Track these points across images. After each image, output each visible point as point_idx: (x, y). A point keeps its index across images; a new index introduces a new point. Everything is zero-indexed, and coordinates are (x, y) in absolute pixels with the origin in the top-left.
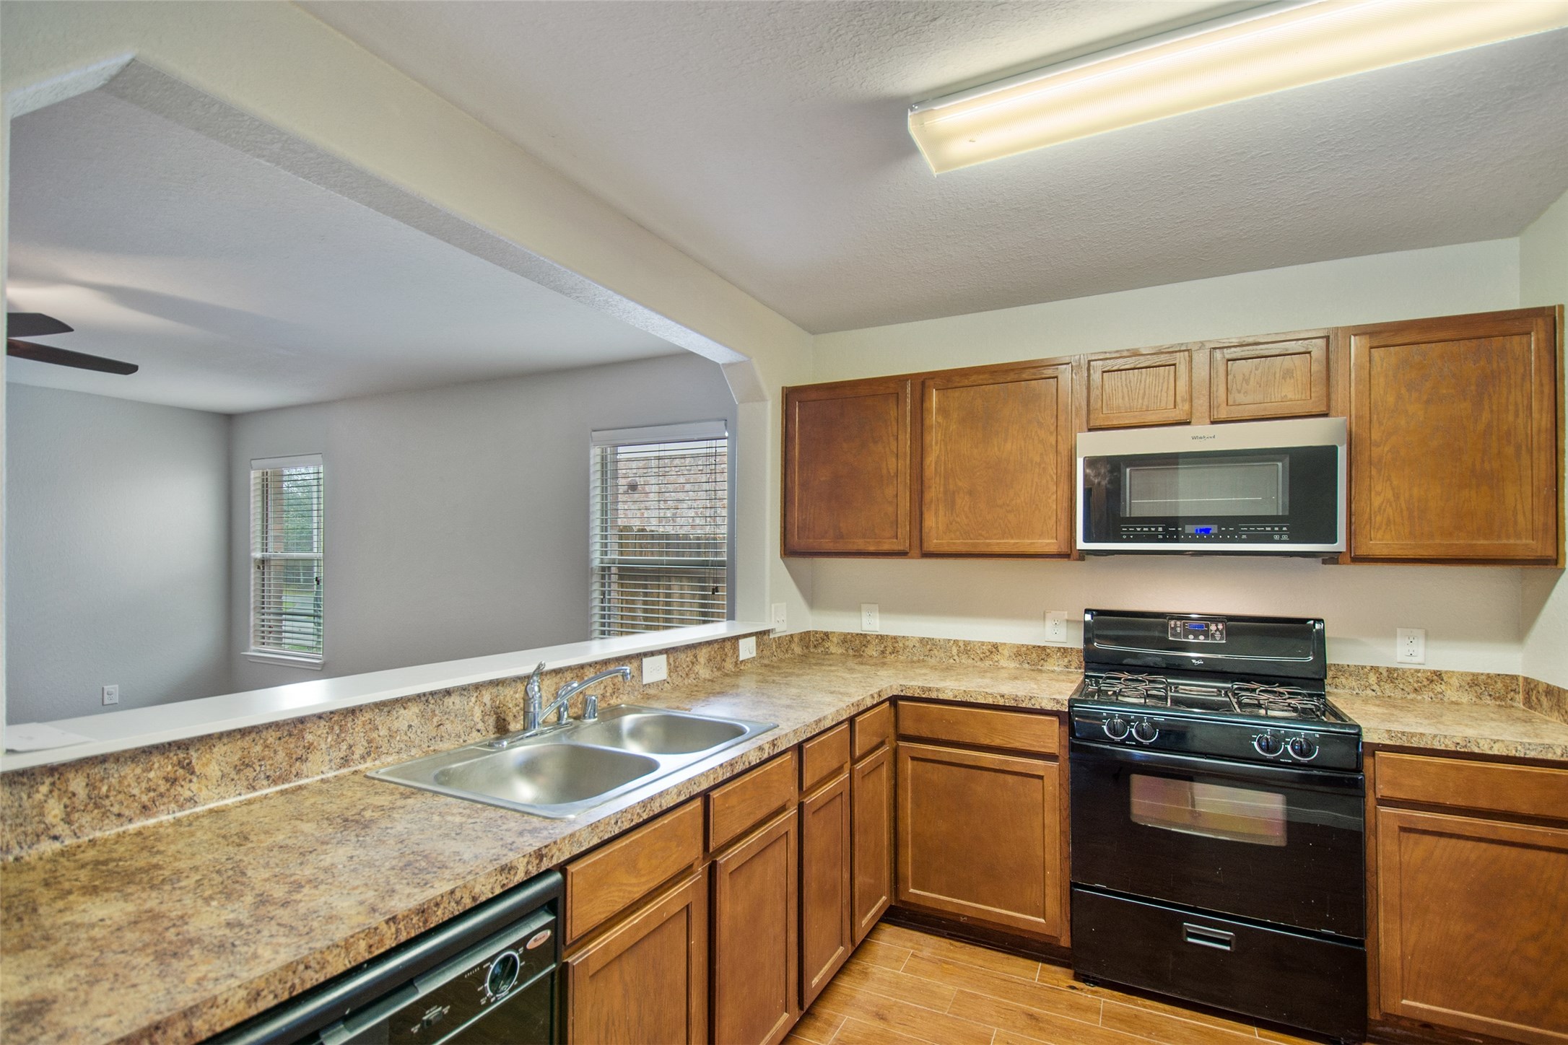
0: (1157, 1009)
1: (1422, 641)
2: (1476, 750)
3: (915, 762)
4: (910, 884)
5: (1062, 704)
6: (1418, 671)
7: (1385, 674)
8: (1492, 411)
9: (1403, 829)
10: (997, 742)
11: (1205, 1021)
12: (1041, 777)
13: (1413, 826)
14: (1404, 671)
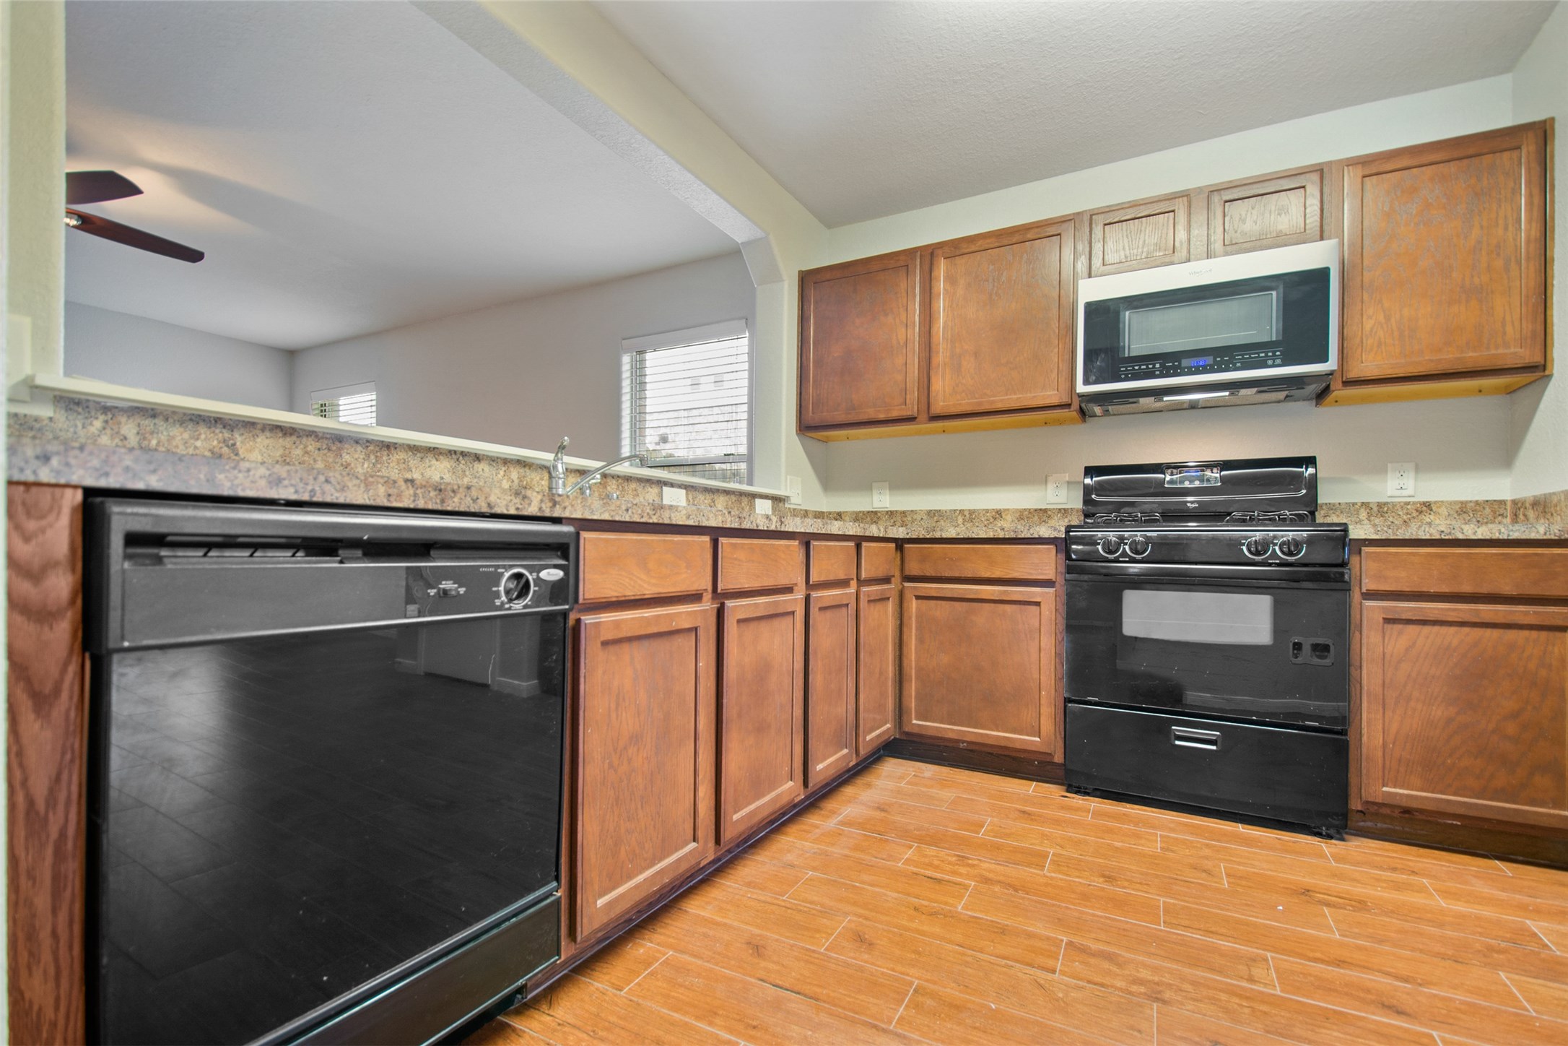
0: (1145, 811)
1: (1412, 474)
2: (1461, 536)
3: (920, 601)
4: (913, 716)
5: (1059, 531)
6: (1408, 503)
7: (1375, 509)
8: (1482, 227)
9: (1386, 620)
10: (997, 573)
11: (1191, 819)
12: (1038, 604)
13: (1397, 616)
14: (1394, 505)
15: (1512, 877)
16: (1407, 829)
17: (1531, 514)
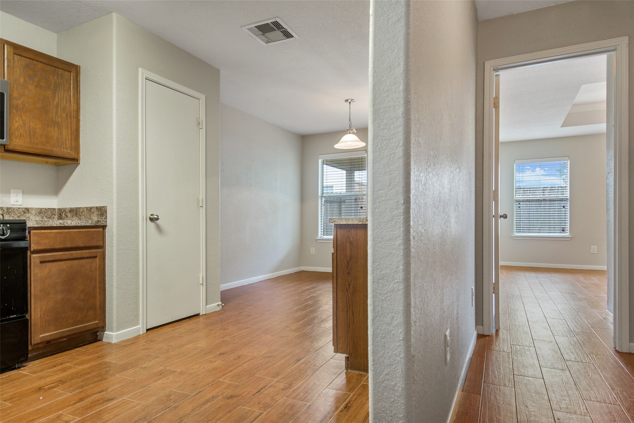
1: (21, 195)
2: (67, 225)
6: (19, 208)
7: (6, 210)
8: (58, 98)
9: (41, 262)
13: (45, 260)
14: (14, 209)
15: (86, 351)
16: (44, 351)
17: (69, 215)
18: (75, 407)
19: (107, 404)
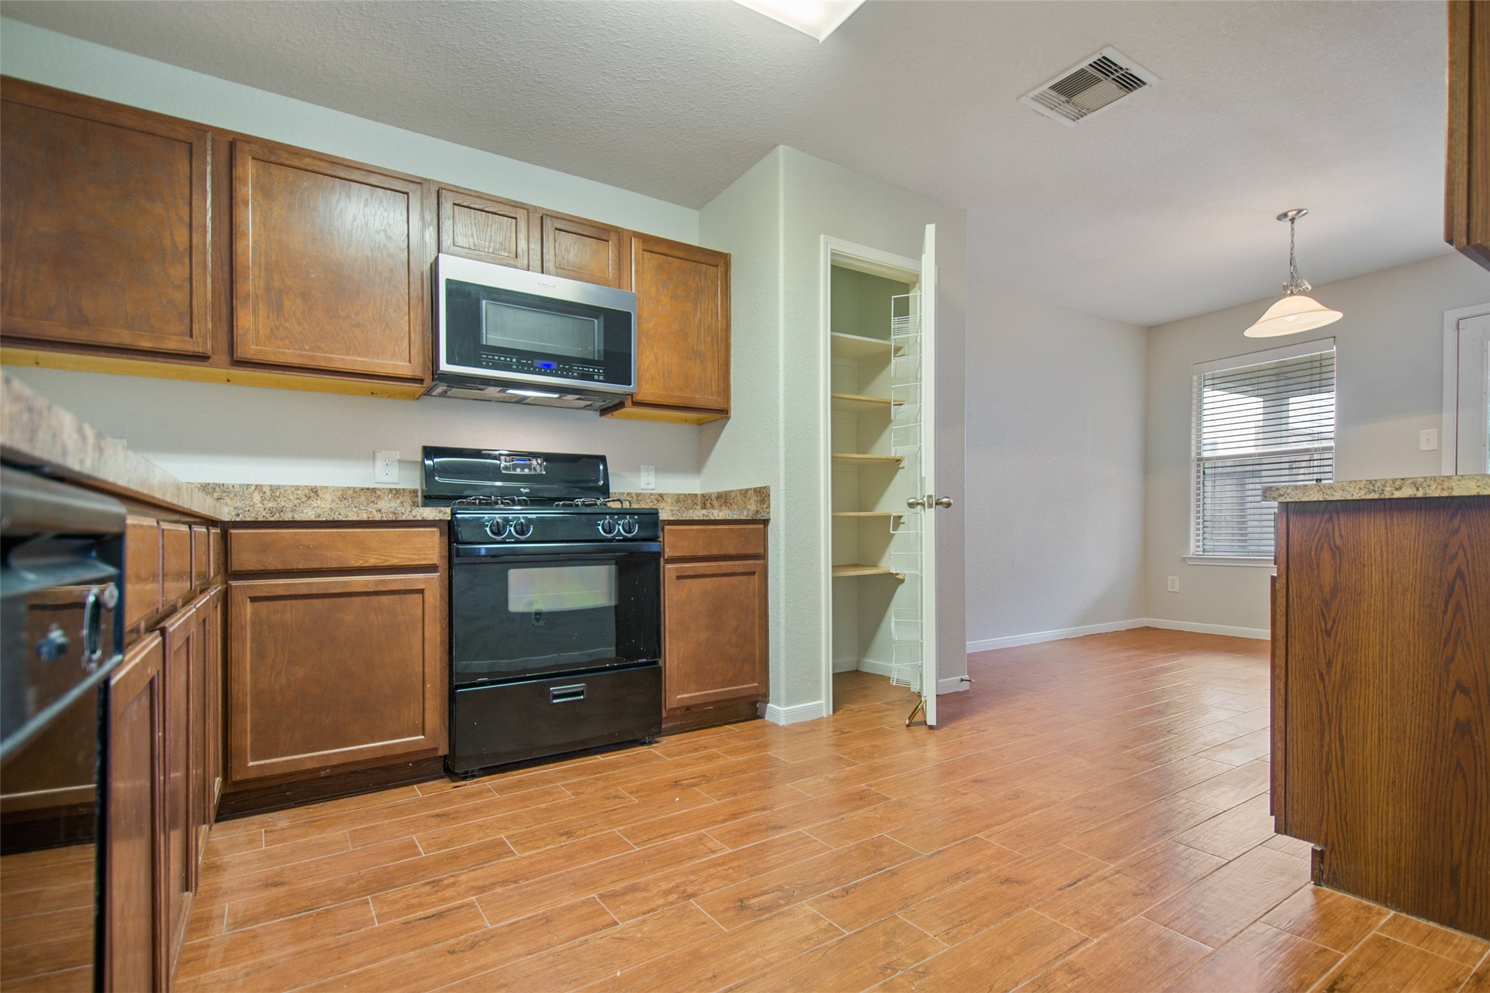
0: (530, 772)
1: (654, 473)
2: (712, 518)
3: (258, 604)
4: (249, 757)
5: (445, 513)
6: (651, 494)
7: (635, 497)
9: (679, 578)
10: (372, 561)
11: (566, 765)
12: (421, 591)
13: (683, 574)
14: (645, 495)
15: (741, 732)
16: (683, 722)
17: (716, 503)
18: (724, 826)
19: (774, 835)
